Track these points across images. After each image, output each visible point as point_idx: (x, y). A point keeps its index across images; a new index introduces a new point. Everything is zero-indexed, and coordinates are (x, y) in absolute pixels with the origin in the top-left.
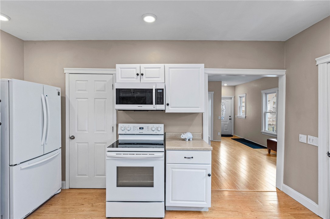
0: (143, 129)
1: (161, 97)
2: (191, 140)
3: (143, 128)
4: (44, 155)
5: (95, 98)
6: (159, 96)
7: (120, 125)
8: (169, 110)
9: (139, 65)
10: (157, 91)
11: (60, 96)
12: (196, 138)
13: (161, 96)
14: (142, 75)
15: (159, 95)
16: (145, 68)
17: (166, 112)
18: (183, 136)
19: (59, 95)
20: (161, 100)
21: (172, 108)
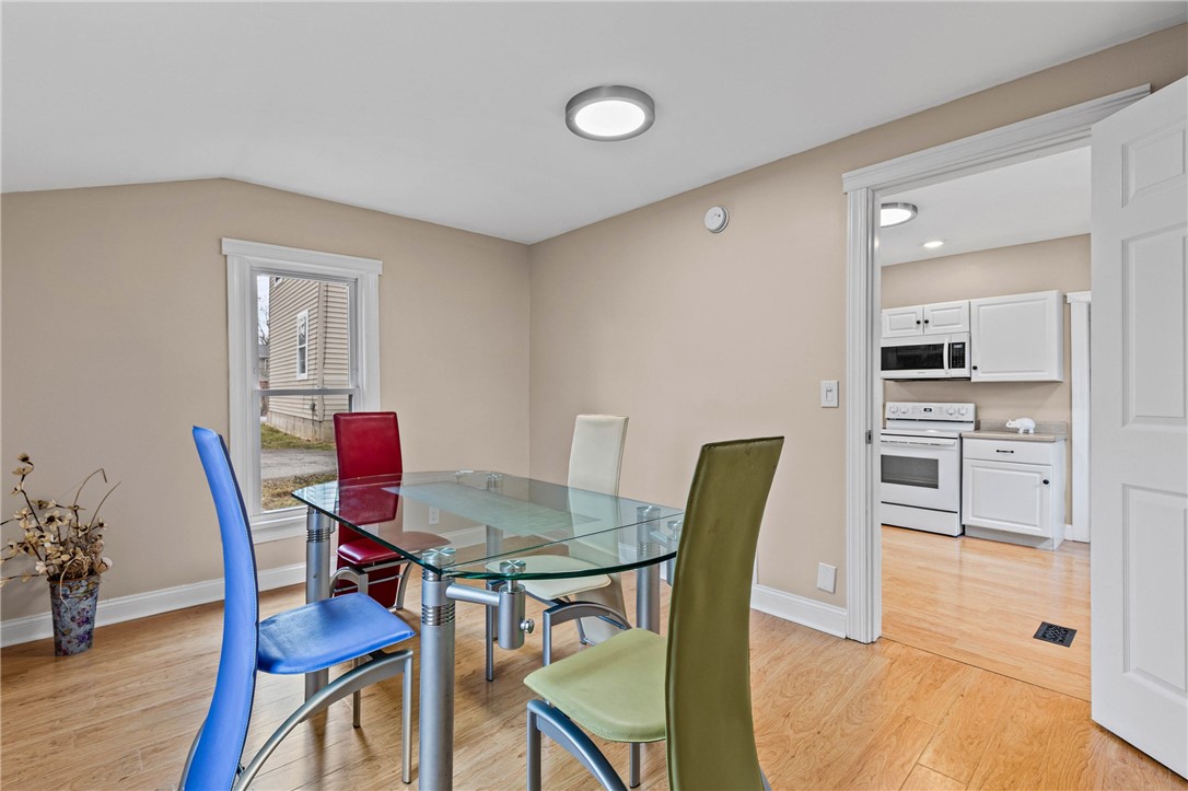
0: (931, 411)
7: (888, 404)
8: (977, 377)
9: (921, 306)
10: (952, 347)
13: (960, 355)
14: (927, 322)
15: (956, 353)
16: (931, 310)
17: (973, 380)
18: (1011, 424)
20: (960, 361)
21: (984, 373)
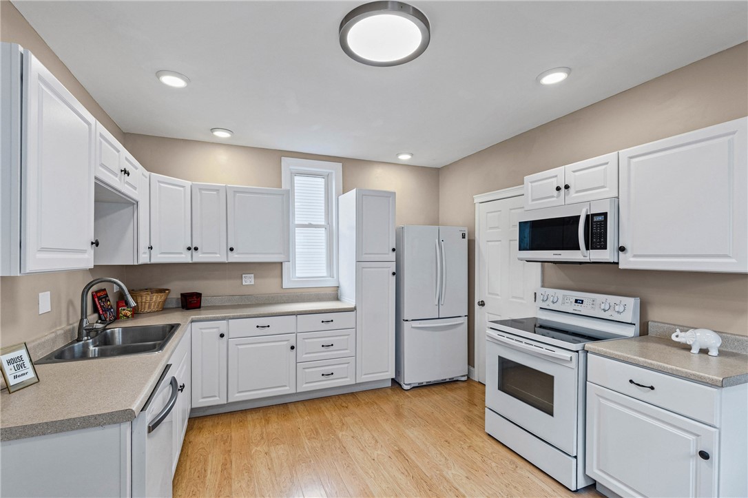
0: (582, 303)
1: (600, 233)
2: (714, 352)
3: (582, 301)
4: (439, 318)
5: (510, 240)
6: (597, 230)
8: (627, 262)
10: (592, 219)
11: (466, 240)
12: (730, 350)
13: (600, 230)
14: (567, 187)
15: (597, 227)
16: (574, 172)
17: (621, 266)
18: (680, 337)
19: (464, 237)
20: (600, 240)
21: (635, 256)
